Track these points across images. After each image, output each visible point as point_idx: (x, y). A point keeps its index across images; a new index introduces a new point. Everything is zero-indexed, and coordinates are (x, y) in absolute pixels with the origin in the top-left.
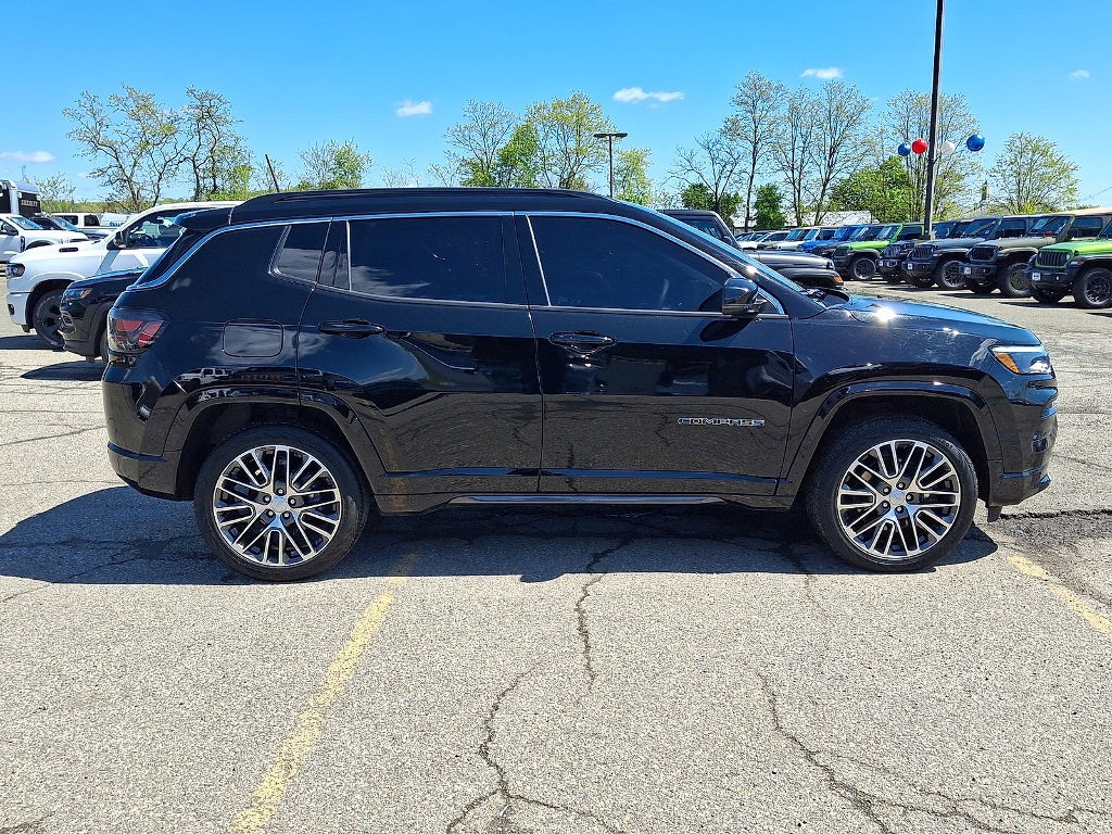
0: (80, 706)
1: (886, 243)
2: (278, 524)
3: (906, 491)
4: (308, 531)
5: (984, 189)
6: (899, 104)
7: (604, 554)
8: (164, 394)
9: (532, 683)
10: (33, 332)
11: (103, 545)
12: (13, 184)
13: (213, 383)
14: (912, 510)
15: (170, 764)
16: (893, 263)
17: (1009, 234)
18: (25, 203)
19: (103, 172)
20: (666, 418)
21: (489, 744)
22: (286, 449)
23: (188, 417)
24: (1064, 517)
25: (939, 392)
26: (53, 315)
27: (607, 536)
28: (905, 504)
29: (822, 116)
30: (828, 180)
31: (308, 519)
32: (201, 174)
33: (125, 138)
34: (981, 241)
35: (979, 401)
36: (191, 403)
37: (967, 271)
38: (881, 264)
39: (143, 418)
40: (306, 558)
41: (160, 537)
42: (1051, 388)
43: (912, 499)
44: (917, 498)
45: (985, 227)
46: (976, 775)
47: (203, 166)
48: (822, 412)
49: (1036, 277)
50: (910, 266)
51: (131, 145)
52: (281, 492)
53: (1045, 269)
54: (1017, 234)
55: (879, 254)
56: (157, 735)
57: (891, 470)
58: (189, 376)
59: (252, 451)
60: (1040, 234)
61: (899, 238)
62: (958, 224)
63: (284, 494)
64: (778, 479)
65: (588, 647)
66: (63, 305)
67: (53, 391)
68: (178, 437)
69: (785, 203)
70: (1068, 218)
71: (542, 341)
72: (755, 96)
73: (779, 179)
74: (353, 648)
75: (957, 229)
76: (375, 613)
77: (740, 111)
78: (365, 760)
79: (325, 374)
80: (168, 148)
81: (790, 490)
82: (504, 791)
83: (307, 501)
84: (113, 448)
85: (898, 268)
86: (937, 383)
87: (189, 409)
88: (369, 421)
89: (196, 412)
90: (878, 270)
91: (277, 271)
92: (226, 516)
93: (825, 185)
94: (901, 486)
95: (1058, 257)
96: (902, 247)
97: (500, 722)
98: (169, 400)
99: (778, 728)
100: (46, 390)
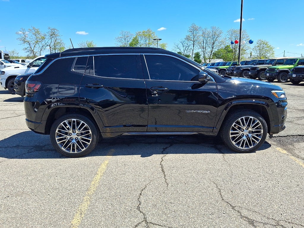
0: (19, 195)
1: (228, 66)
2: (74, 141)
3: (248, 130)
4: (83, 142)
5: (251, 53)
6: (230, 32)
7: (166, 148)
8: (42, 105)
9: (150, 187)
10: (7, 89)
11: (26, 147)
12: (2, 51)
13: (55, 102)
14: (250, 135)
15: (46, 214)
16: (230, 72)
17: (260, 64)
18: (5, 56)
19: (26, 49)
20: (180, 111)
21: (140, 206)
22: (75, 120)
23: (48, 111)
24: (288, 137)
25: (254, 103)
26: (13, 85)
27: (166, 143)
28: (248, 134)
29: (211, 35)
30: (212, 51)
31: (82, 139)
32: (52, 49)
33: (32, 40)
34: (253, 66)
35: (268, 105)
36: (49, 107)
37: (250, 73)
38: (227, 72)
39: (35, 112)
40: (83, 150)
41: (41, 145)
42: (286, 102)
43: (250, 132)
44: (251, 132)
45: (254, 62)
46: (282, 213)
47: (52, 47)
48: (226, 109)
49: (268, 75)
50: (235, 72)
51: (34, 42)
52: (74, 132)
53: (270, 73)
54: (262, 64)
55: (226, 69)
56: (42, 204)
57: (244, 125)
58: (49, 100)
59: (65, 121)
60: (268, 64)
61: (232, 65)
62: (247, 61)
63: (75, 133)
64: (213, 127)
65: (165, 176)
66: (15, 82)
67: (12, 105)
68: (45, 117)
69: (201, 57)
70: (275, 60)
71: (148, 90)
72: (194, 30)
73: (200, 51)
74: (98, 177)
75: (246, 63)
76: (104, 166)
77: (190, 34)
78: (104, 212)
79: (87, 99)
80: (43, 43)
81: (217, 130)
82: (146, 221)
83: (82, 134)
84: (27, 120)
85: (232, 73)
86: (254, 100)
87: (49, 109)
88: (100, 112)
89: (50, 110)
90: (226, 73)
91: (73, 70)
92: (59, 140)
93: (211, 53)
94: (247, 129)
95: (273, 70)
96: (232, 67)
97: (142, 199)
98: (43, 107)
99: (223, 199)
100: (10, 105)
